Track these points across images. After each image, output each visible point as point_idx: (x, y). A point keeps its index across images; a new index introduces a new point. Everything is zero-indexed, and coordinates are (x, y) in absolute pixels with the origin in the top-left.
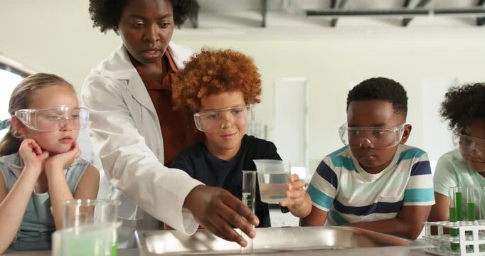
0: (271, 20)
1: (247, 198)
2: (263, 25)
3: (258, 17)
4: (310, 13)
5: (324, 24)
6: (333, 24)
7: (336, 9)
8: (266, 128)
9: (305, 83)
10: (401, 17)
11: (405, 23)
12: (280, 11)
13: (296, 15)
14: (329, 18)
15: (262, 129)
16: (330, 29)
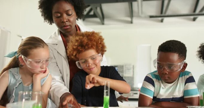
0: (135, 20)
1: (106, 93)
2: (132, 22)
3: (129, 19)
4: (151, 17)
5: (158, 21)
6: (162, 21)
7: (163, 15)
8: (133, 66)
9: (150, 47)
10: (192, 17)
11: (194, 20)
12: (139, 16)
13: (145, 18)
14: (160, 19)
15: (132, 66)
16: (161, 24)
